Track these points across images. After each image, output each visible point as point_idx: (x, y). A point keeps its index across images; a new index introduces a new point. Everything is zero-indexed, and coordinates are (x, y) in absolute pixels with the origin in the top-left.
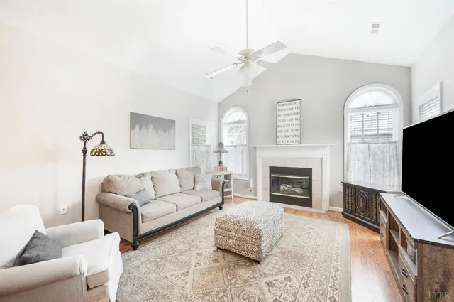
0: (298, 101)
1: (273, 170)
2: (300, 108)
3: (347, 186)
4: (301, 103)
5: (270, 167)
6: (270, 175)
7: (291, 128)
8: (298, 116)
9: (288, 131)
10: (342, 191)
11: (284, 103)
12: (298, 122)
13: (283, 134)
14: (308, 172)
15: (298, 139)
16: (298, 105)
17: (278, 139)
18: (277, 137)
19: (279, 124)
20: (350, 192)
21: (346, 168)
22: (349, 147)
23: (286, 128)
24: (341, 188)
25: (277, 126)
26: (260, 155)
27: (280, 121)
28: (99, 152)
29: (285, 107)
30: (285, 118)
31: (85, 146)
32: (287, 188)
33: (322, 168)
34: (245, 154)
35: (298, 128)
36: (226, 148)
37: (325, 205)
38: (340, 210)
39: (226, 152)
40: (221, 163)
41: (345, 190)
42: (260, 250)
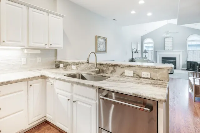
0: (172, 38)
1: (163, 58)
3: (188, 62)
6: (162, 60)
7: (170, 45)
8: (172, 42)
11: (167, 38)
12: (172, 44)
14: (175, 59)
15: (172, 49)
17: (165, 49)
23: (168, 46)
24: (185, 63)
25: (165, 45)
26: (158, 54)
27: (166, 43)
28: (135, 52)
30: (168, 42)
36: (147, 51)
37: (181, 68)
38: (186, 69)
39: (147, 53)
40: (145, 56)
41: (187, 63)
42: (173, 72)
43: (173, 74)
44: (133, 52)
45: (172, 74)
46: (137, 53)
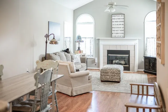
0: (123, 15)
2: (124, 18)
3: (146, 58)
4: (124, 16)
5: (108, 51)
6: (108, 55)
7: (119, 29)
8: (123, 23)
9: (118, 30)
10: (144, 61)
11: (116, 15)
12: (123, 26)
13: (116, 32)
14: (128, 52)
15: (123, 35)
16: (123, 17)
17: (113, 35)
18: (112, 33)
19: (113, 26)
20: (147, 60)
21: (145, 50)
22: (147, 40)
23: (117, 29)
24: (143, 60)
25: (112, 28)
26: (101, 43)
27: (114, 25)
29: (116, 17)
30: (117, 23)
31: (47, 40)
32: (116, 62)
33: (134, 50)
34: (92, 43)
35: (123, 29)
36: (82, 39)
37: (136, 69)
38: (143, 70)
39: (83, 41)
40: (79, 48)
41: (145, 60)
42: (120, 78)
43: (119, 82)
44: (46, 42)
45: (118, 84)
46: (56, 43)
